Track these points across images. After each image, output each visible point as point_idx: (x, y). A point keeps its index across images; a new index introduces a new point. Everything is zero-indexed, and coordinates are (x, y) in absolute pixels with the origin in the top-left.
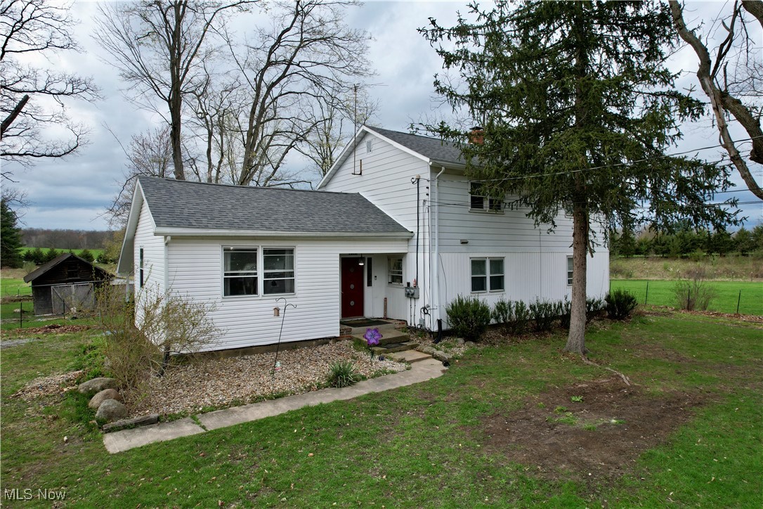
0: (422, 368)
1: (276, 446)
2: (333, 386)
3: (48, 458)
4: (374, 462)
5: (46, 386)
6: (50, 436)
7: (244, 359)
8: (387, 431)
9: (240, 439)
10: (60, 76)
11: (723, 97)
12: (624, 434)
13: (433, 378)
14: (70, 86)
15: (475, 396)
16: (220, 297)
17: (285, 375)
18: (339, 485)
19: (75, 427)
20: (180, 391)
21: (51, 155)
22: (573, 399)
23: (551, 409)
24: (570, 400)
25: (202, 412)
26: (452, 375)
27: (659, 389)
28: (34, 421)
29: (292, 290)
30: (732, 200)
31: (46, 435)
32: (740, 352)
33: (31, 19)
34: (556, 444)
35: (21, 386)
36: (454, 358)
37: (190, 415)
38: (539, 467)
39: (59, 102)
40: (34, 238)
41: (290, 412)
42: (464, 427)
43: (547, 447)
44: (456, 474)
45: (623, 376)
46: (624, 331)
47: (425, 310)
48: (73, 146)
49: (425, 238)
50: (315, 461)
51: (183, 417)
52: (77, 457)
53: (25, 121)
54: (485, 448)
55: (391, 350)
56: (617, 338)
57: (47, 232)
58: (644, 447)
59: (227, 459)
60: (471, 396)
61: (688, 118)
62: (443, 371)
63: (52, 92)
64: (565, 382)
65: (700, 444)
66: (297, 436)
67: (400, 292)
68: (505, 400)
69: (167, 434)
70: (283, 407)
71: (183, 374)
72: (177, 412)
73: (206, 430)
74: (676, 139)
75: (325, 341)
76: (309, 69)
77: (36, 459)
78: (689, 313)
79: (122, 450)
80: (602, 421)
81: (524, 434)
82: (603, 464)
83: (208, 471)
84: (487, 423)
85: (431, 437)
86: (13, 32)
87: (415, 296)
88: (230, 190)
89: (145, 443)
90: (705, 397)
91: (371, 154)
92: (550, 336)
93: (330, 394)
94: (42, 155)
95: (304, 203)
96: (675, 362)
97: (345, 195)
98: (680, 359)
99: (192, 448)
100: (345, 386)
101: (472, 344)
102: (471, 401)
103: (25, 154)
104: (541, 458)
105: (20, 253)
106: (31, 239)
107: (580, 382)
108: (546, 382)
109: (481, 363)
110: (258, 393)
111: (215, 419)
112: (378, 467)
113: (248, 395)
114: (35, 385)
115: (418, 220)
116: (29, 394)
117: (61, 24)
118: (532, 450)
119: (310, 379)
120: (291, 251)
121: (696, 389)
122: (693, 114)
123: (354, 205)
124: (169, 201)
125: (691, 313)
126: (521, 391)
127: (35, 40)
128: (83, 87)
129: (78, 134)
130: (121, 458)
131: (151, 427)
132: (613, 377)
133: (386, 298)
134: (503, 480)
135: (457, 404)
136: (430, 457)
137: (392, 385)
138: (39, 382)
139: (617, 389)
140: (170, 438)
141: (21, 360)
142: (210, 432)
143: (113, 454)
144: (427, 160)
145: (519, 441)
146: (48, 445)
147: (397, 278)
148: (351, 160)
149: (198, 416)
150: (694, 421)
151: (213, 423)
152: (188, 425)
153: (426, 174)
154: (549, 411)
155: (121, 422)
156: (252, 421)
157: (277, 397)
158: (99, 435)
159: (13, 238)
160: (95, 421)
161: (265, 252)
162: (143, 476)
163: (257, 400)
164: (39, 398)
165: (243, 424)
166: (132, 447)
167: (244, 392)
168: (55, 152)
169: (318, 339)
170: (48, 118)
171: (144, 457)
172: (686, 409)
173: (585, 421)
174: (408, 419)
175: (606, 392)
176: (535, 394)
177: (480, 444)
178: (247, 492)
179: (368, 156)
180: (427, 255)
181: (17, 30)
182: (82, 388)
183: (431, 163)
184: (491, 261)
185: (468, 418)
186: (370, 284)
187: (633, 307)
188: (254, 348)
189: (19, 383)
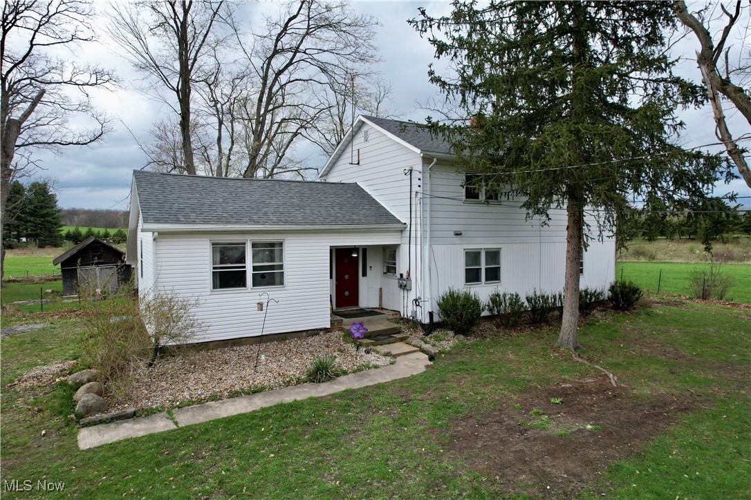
0: (406, 363)
1: (241, 445)
2: (312, 381)
3: (22, 453)
4: (332, 466)
5: (41, 376)
6: (31, 429)
7: (233, 350)
8: (354, 431)
9: (207, 437)
10: (85, 68)
11: (724, 85)
12: (596, 443)
13: (415, 373)
14: (94, 77)
15: (452, 395)
16: (209, 290)
17: (269, 367)
18: (291, 490)
19: (55, 421)
20: (163, 384)
21: (78, 143)
22: (553, 400)
23: (528, 411)
24: (549, 402)
25: (179, 407)
26: (434, 371)
27: (646, 391)
28: (20, 413)
29: (282, 283)
30: (730, 195)
31: (27, 428)
32: (746, 350)
33: (57, 13)
34: (522, 451)
35: (19, 375)
36: (440, 353)
37: (166, 409)
38: (497, 478)
39: (84, 92)
40: (76, 218)
41: (263, 409)
42: (432, 430)
43: (512, 455)
44: (411, 482)
45: (611, 376)
46: (627, 323)
47: (417, 301)
48: (97, 134)
49: (417, 230)
50: (274, 463)
51: (160, 411)
52: (48, 453)
53: (55, 111)
54: (448, 454)
55: (379, 342)
56: (616, 331)
57: (88, 212)
58: (614, 457)
59: (189, 458)
60: (448, 395)
61: (692, 106)
62: (427, 366)
63: (78, 82)
64: (548, 381)
65: (675, 456)
66: (264, 434)
67: (393, 283)
68: (482, 399)
69: (139, 430)
70: (259, 403)
71: (170, 366)
72: (154, 407)
73: (178, 426)
74: (678, 129)
75: (315, 332)
76: (316, 57)
77: (10, 454)
78: (703, 303)
79: (92, 446)
80: (578, 425)
81: (492, 439)
82: (566, 476)
83: (168, 471)
84: (457, 425)
85: (397, 439)
86: (40, 26)
87: (407, 287)
88: (225, 183)
89: (115, 439)
90: (694, 402)
91: (367, 144)
92: (546, 328)
93: (307, 390)
94: (70, 144)
95: (297, 195)
96: (672, 360)
97: (342, 185)
98: (678, 356)
99: (158, 445)
100: (323, 382)
101: (462, 337)
102: (446, 400)
103: (54, 143)
104: (503, 467)
105: (61, 233)
106: (73, 218)
107: (564, 381)
108: (529, 381)
109: (466, 358)
110: (237, 388)
111: (189, 414)
112: (335, 471)
113: (226, 389)
114: (31, 375)
115: (411, 211)
116: (23, 385)
117: (85, 17)
118: (495, 458)
119: (291, 373)
120: (281, 244)
121: (687, 392)
122: (696, 101)
123: (349, 195)
124: (160, 196)
125: (706, 303)
126: (501, 390)
127: (60, 34)
128: (106, 77)
129: (102, 122)
130: (90, 455)
131: (127, 422)
132: (600, 376)
133: (381, 289)
134: (457, 491)
135: (431, 404)
136: (389, 463)
137: (372, 381)
138: (36, 371)
139: (601, 390)
140: (141, 434)
141: (29, 346)
142: (180, 429)
143: (83, 451)
144: (418, 151)
145: (485, 447)
146: (26, 439)
147: (391, 269)
148: (349, 149)
149: (174, 411)
150: (675, 429)
151: (186, 419)
152: (162, 421)
153: (418, 166)
154: (524, 414)
155: (98, 416)
156: (224, 418)
157: (254, 392)
158: (75, 430)
159: (54, 218)
160: (73, 416)
161: (254, 245)
162: (106, 474)
163: (234, 395)
164: (32, 388)
165: (213, 421)
166: (103, 443)
167: (223, 386)
168: (82, 140)
169: (308, 330)
170: (75, 107)
171: (111, 454)
172: (670, 415)
173: (559, 426)
174: (379, 420)
175: (590, 393)
176: (514, 394)
177: (443, 449)
178: (200, 494)
179: (366, 145)
180: (419, 247)
181: (43, 24)
182: (70, 379)
183: (422, 155)
184: (487, 253)
185: (439, 419)
186: (364, 274)
187: (637, 299)
188: (243, 340)
189: (19, 372)
